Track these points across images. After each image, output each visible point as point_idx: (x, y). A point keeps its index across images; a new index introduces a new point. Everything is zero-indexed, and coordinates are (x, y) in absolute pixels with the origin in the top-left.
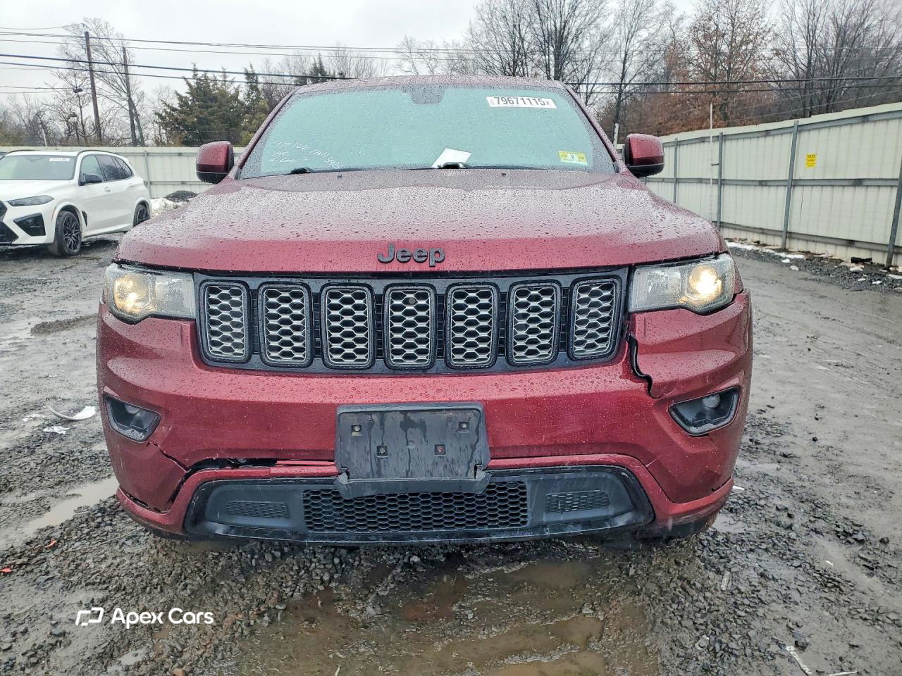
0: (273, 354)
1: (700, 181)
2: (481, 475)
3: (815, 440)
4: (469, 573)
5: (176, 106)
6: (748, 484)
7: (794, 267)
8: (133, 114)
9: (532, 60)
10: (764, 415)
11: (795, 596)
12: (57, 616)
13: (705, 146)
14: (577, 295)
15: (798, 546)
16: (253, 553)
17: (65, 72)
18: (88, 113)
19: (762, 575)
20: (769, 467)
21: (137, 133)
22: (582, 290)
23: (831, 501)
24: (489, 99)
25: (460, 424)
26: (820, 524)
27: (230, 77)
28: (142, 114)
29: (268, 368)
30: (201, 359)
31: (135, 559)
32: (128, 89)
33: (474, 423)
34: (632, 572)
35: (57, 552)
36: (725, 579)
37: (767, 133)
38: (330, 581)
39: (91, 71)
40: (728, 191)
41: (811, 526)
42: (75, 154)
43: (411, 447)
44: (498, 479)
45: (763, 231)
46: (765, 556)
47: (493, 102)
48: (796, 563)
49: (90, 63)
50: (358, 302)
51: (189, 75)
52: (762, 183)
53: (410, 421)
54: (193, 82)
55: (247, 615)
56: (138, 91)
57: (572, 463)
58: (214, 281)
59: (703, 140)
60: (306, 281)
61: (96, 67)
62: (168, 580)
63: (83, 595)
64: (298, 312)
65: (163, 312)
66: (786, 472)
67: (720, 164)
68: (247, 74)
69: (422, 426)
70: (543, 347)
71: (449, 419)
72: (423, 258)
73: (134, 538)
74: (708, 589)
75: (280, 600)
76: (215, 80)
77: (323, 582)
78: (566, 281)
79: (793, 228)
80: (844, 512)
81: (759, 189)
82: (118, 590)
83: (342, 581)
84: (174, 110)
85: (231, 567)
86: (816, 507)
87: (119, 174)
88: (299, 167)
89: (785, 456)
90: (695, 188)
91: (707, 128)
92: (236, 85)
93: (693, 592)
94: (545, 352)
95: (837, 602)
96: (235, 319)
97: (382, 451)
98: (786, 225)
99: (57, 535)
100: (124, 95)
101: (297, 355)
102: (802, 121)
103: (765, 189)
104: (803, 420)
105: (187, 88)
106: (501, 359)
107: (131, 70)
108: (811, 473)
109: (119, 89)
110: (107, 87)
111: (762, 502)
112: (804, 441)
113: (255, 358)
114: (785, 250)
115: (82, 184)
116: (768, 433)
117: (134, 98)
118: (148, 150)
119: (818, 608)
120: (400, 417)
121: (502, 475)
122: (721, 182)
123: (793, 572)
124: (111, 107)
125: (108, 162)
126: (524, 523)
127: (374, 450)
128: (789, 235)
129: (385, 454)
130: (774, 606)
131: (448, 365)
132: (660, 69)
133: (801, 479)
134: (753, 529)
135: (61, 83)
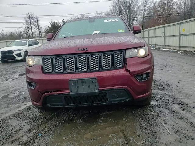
0: (57, 70)
1: (160, 37)
2: (97, 91)
3: (177, 87)
4: (101, 114)
5: (48, 29)
6: (161, 95)
7: (180, 53)
8: (40, 31)
9: (124, 13)
10: (168, 83)
11: (166, 115)
12: (21, 125)
13: (161, 29)
14: (115, 56)
15: (169, 106)
16: (59, 113)
17: (25, 24)
18: (30, 32)
19: (160, 112)
20: (166, 92)
21: (41, 35)
22: (116, 55)
23: (178, 98)
24: (104, 20)
25: (93, 81)
26: (175, 102)
27: (59, 22)
28: (42, 31)
29: (56, 73)
30: (43, 72)
31: (36, 115)
32: (38, 26)
33: (95, 81)
34: (134, 112)
35: (22, 114)
36: (153, 113)
37: (174, 25)
38: (73, 117)
39: (31, 23)
40: (167, 38)
41: (173, 102)
42: (27, 40)
43: (83, 86)
44: (101, 92)
45: (174, 46)
46: (162, 108)
47: (105, 21)
48: (168, 109)
49: (30, 21)
50: (72, 59)
51: (51, 22)
52: (174, 36)
53: (83, 81)
54: (52, 24)
55: (57, 123)
56: (41, 27)
57: (115, 88)
58: (45, 57)
59: (160, 28)
60: (62, 56)
61: (32, 22)
62: (42, 118)
63: (26, 121)
64: (61, 62)
65: (36, 64)
66: (170, 93)
67: (164, 33)
68: (62, 21)
69: (85, 82)
70: (109, 66)
71: (90, 81)
72: (84, 50)
73: (36, 111)
74: (149, 115)
75: (63, 120)
76: (56, 23)
77: (72, 117)
78: (112, 53)
79: (181, 45)
80: (180, 100)
81: (173, 37)
82: (33, 120)
83: (76, 116)
84: (48, 30)
85: (55, 115)
86: (174, 99)
87: (36, 43)
88: (66, 36)
89: (170, 90)
90: (159, 38)
91: (161, 25)
92: (61, 24)
93: (145, 115)
94: (109, 67)
95: (175, 116)
96: (49, 64)
97: (78, 87)
98: (179, 45)
99: (22, 111)
100: (38, 28)
101: (61, 70)
102: (181, 22)
103: (174, 37)
104: (176, 83)
105: (50, 25)
106: (101, 69)
107: (39, 22)
108: (175, 93)
109: (37, 26)
110: (34, 26)
111: (163, 99)
112: (175, 87)
113: (53, 71)
114: (179, 50)
115: (29, 46)
116: (167, 86)
117: (40, 28)
118: (43, 38)
119: (171, 117)
120: (81, 81)
121: (101, 91)
122: (165, 36)
123: (167, 111)
124: (35, 30)
125: (34, 41)
126: (107, 101)
127: (76, 87)
128: (180, 47)
129: (79, 88)
130: (162, 117)
131: (90, 71)
132: (152, 13)
133: (173, 94)
134: (161, 104)
135: (24, 26)
